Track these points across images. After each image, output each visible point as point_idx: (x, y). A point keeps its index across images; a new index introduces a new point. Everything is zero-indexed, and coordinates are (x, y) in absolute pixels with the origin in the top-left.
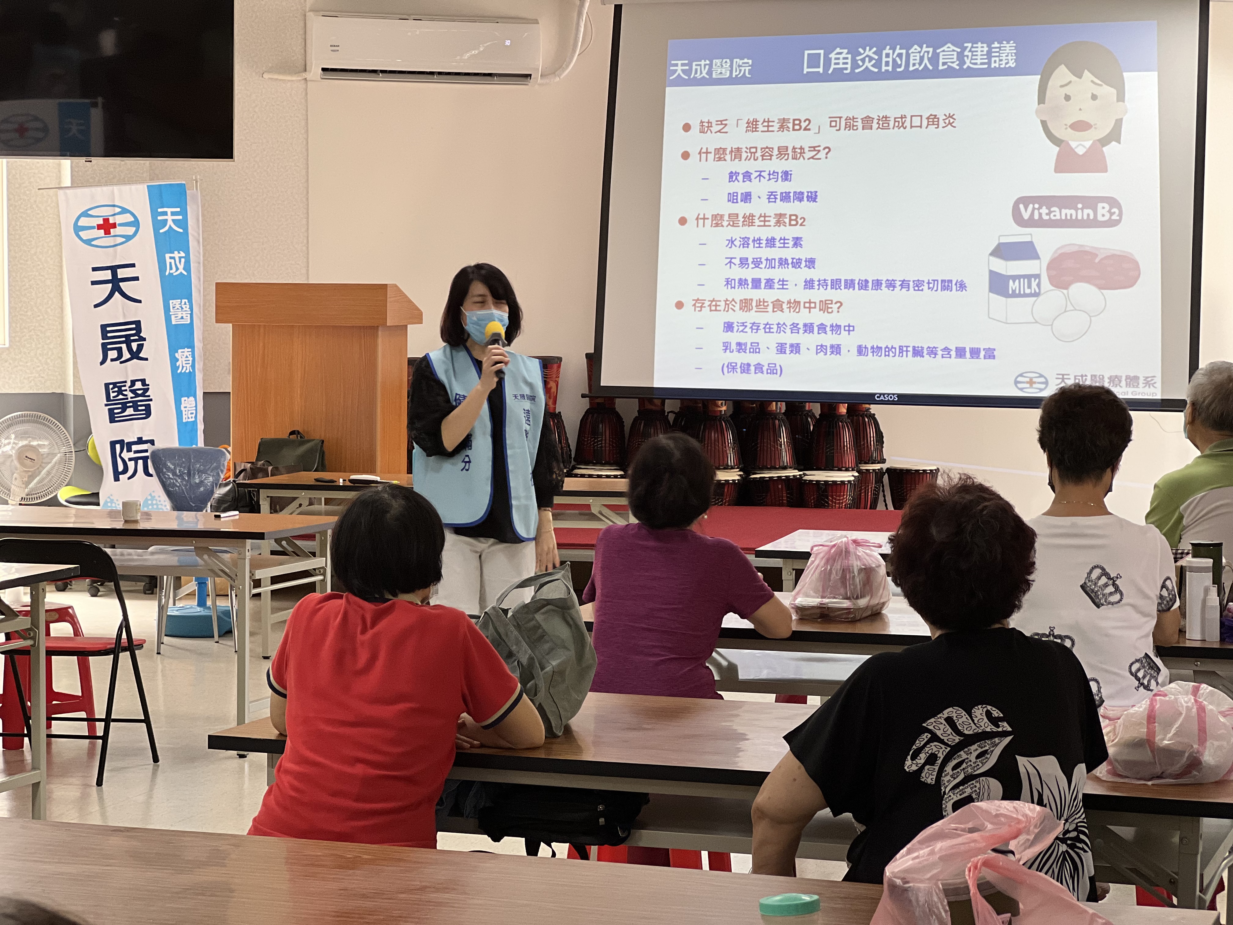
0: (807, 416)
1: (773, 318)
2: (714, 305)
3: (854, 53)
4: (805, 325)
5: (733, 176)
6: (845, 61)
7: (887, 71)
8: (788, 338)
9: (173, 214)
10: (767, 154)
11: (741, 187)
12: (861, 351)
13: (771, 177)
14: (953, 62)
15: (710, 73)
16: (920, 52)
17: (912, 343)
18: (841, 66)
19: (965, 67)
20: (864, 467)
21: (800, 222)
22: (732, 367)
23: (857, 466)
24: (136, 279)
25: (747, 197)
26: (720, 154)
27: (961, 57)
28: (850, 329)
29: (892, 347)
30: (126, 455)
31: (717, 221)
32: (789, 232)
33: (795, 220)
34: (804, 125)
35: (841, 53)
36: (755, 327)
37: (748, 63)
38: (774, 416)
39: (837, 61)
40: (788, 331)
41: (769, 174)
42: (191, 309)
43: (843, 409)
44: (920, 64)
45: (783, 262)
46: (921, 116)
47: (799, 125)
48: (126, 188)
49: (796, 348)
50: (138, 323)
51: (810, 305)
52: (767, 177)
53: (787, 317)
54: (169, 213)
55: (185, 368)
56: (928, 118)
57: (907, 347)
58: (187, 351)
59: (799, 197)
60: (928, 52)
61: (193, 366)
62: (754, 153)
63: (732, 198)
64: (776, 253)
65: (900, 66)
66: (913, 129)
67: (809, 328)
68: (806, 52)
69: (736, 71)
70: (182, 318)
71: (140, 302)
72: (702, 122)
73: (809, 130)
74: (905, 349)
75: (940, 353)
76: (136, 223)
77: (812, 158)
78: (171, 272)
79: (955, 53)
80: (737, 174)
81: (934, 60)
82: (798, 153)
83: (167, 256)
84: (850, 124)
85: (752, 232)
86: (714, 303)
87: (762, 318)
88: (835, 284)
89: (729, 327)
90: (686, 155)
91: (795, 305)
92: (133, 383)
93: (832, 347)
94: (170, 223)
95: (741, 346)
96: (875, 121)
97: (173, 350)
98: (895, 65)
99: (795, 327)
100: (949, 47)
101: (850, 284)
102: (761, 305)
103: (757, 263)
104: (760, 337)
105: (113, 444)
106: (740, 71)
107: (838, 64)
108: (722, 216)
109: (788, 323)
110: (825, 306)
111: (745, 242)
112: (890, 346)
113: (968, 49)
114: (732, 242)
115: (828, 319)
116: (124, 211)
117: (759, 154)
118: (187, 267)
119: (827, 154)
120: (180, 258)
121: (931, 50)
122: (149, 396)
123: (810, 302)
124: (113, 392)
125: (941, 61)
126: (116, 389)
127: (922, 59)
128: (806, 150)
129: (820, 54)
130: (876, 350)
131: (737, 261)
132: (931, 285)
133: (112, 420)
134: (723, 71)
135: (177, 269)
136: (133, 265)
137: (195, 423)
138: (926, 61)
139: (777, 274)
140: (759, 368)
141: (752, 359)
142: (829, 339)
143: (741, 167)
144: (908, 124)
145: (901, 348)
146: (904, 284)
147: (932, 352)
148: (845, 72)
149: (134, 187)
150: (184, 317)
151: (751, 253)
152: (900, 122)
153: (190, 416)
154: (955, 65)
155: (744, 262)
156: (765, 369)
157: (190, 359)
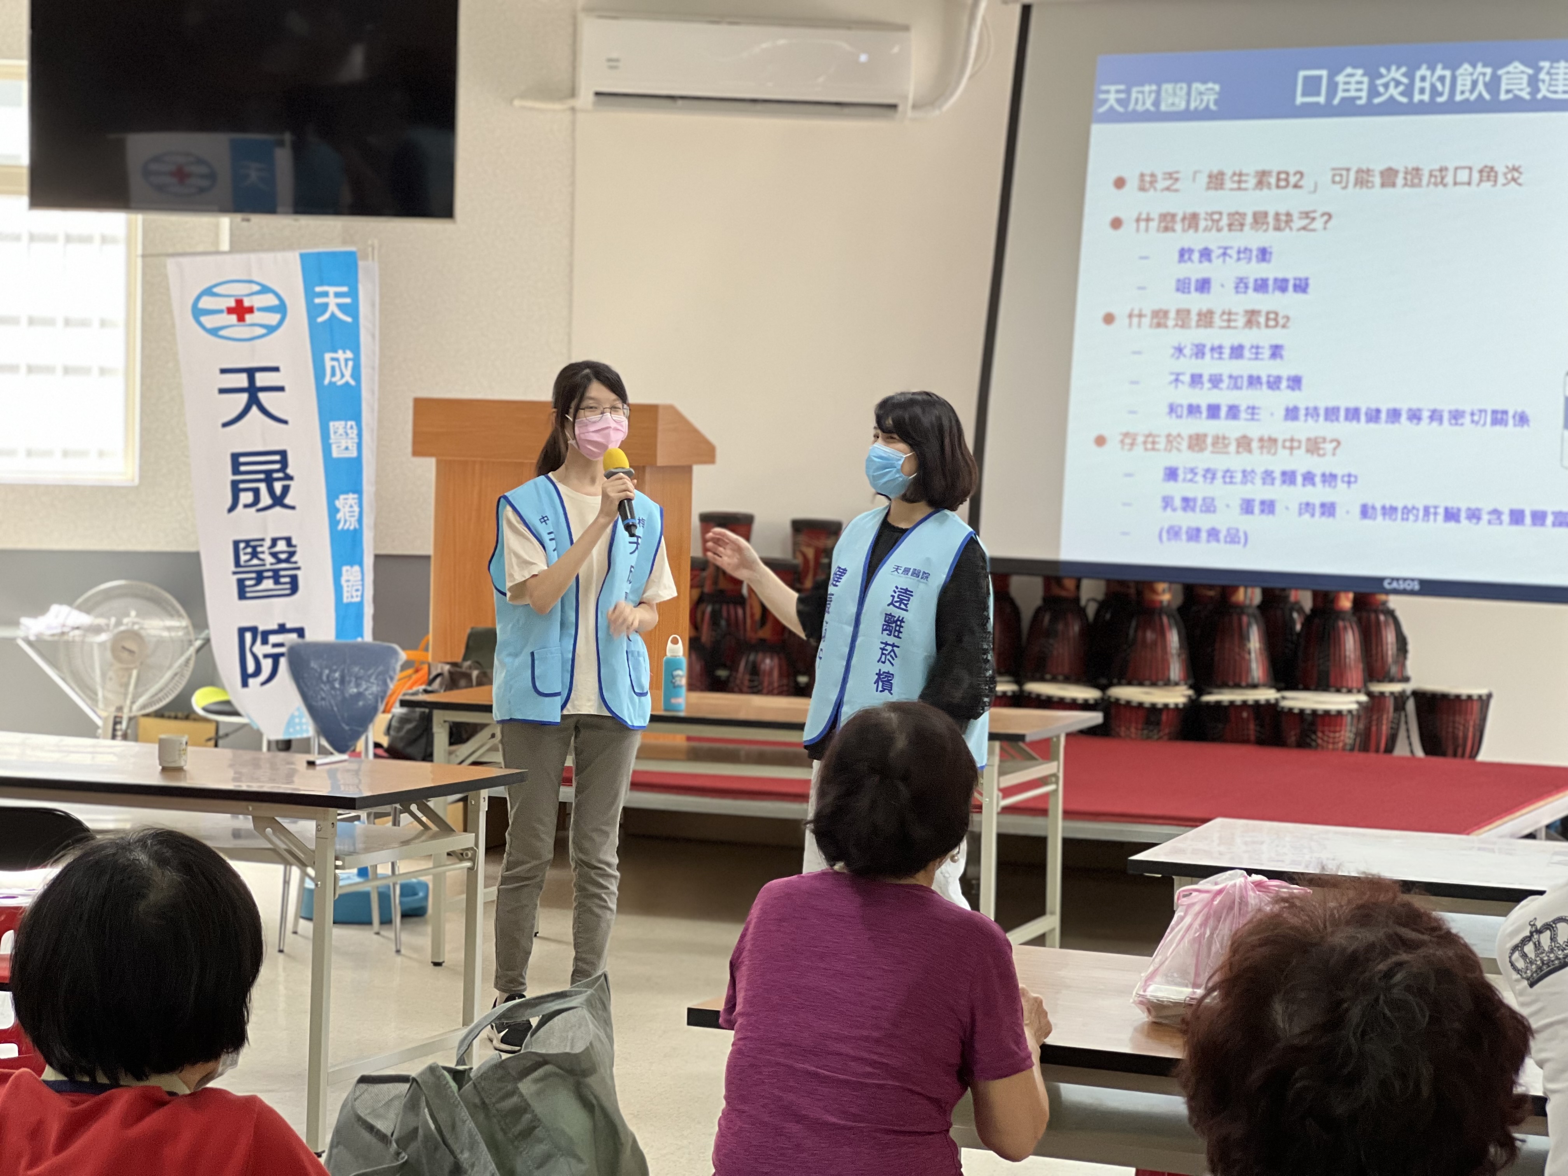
0: (1292, 610)
1: (1236, 461)
2: (1150, 440)
3: (1373, 75)
4: (1284, 474)
5: (1184, 254)
6: (1359, 86)
7: (1421, 102)
8: (1259, 492)
9: (337, 295)
10: (1236, 221)
11: (1195, 270)
12: (1365, 512)
13: (1242, 256)
14: (1521, 90)
15: (1157, 103)
16: (1472, 74)
17: (1444, 501)
18: (1353, 94)
19: (1539, 96)
20: (1377, 688)
21: (1281, 321)
22: (1174, 533)
23: (1365, 686)
24: (281, 389)
25: (1204, 285)
26: (1167, 221)
27: (1533, 82)
28: (1350, 479)
29: (1414, 508)
30: (260, 649)
31: (1160, 318)
32: (1265, 337)
33: (1274, 319)
34: (1293, 180)
35: (1351, 75)
36: (1210, 474)
37: (1212, 89)
38: (1240, 609)
39: (1347, 87)
40: (1258, 481)
41: (1239, 252)
42: (360, 435)
43: (1346, 602)
44: (1472, 91)
45: (1254, 381)
46: (1470, 169)
47: (1287, 180)
48: (268, 257)
49: (1268, 507)
50: (283, 454)
51: (1292, 445)
52: (1235, 256)
53: (1258, 461)
54: (331, 295)
55: (348, 524)
56: (1481, 171)
57: (1436, 507)
58: (352, 498)
59: (1282, 285)
60: (1484, 74)
61: (360, 520)
62: (1218, 221)
63: (1182, 286)
64: (1244, 367)
65: (1441, 94)
66: (1458, 187)
67: (1289, 477)
68: (1302, 74)
69: (1195, 100)
70: (347, 448)
71: (285, 422)
72: (1142, 175)
73: (1300, 187)
74: (1432, 510)
75: (1485, 517)
76: (281, 308)
77: (1304, 228)
78: (334, 379)
79: (1525, 77)
80: (1191, 251)
81: (1493, 85)
82: (1283, 221)
83: (328, 356)
84: (1363, 179)
85: (1210, 337)
86: (1150, 439)
87: (1220, 463)
88: (1331, 414)
89: (1172, 474)
90: (1116, 223)
91: (1269, 443)
92: (274, 542)
93: (1323, 505)
94: (333, 308)
95: (1188, 503)
96: (1401, 175)
97: (332, 496)
98: (1434, 92)
99: (1268, 476)
100: (1516, 67)
101: (1353, 414)
102: (1220, 442)
103: (1216, 381)
104: (1217, 490)
105: (242, 631)
106: (1202, 100)
107: (1347, 90)
108: (1166, 313)
109: (1260, 470)
110: (1314, 446)
111: (1199, 351)
112: (1410, 506)
113: (1545, 71)
114: (1180, 350)
115: (1318, 465)
116: (265, 290)
117: (1224, 222)
118: (356, 374)
119: (1326, 222)
120: (346, 360)
121: (1489, 71)
122: (296, 563)
123: (1292, 440)
124: (245, 554)
125: (1504, 87)
126: (249, 550)
127: (1474, 84)
128: (1295, 216)
129: (1320, 78)
130: (1389, 511)
131: (1186, 378)
132: (1476, 418)
133: (242, 595)
134: (1177, 101)
135: (343, 376)
136: (276, 369)
137: (360, 604)
138: (1480, 87)
139: (1244, 398)
140: (1213, 534)
141: (1204, 521)
142: (1318, 494)
143: (1195, 240)
144: (1449, 179)
145: (1426, 510)
146: (1436, 416)
147: (1474, 515)
148: (1359, 102)
149: (280, 255)
150: (350, 447)
151: (1208, 366)
152: (1439, 177)
153: (354, 594)
154: (1525, 95)
155: (1196, 380)
156: (1222, 536)
157: (356, 509)
